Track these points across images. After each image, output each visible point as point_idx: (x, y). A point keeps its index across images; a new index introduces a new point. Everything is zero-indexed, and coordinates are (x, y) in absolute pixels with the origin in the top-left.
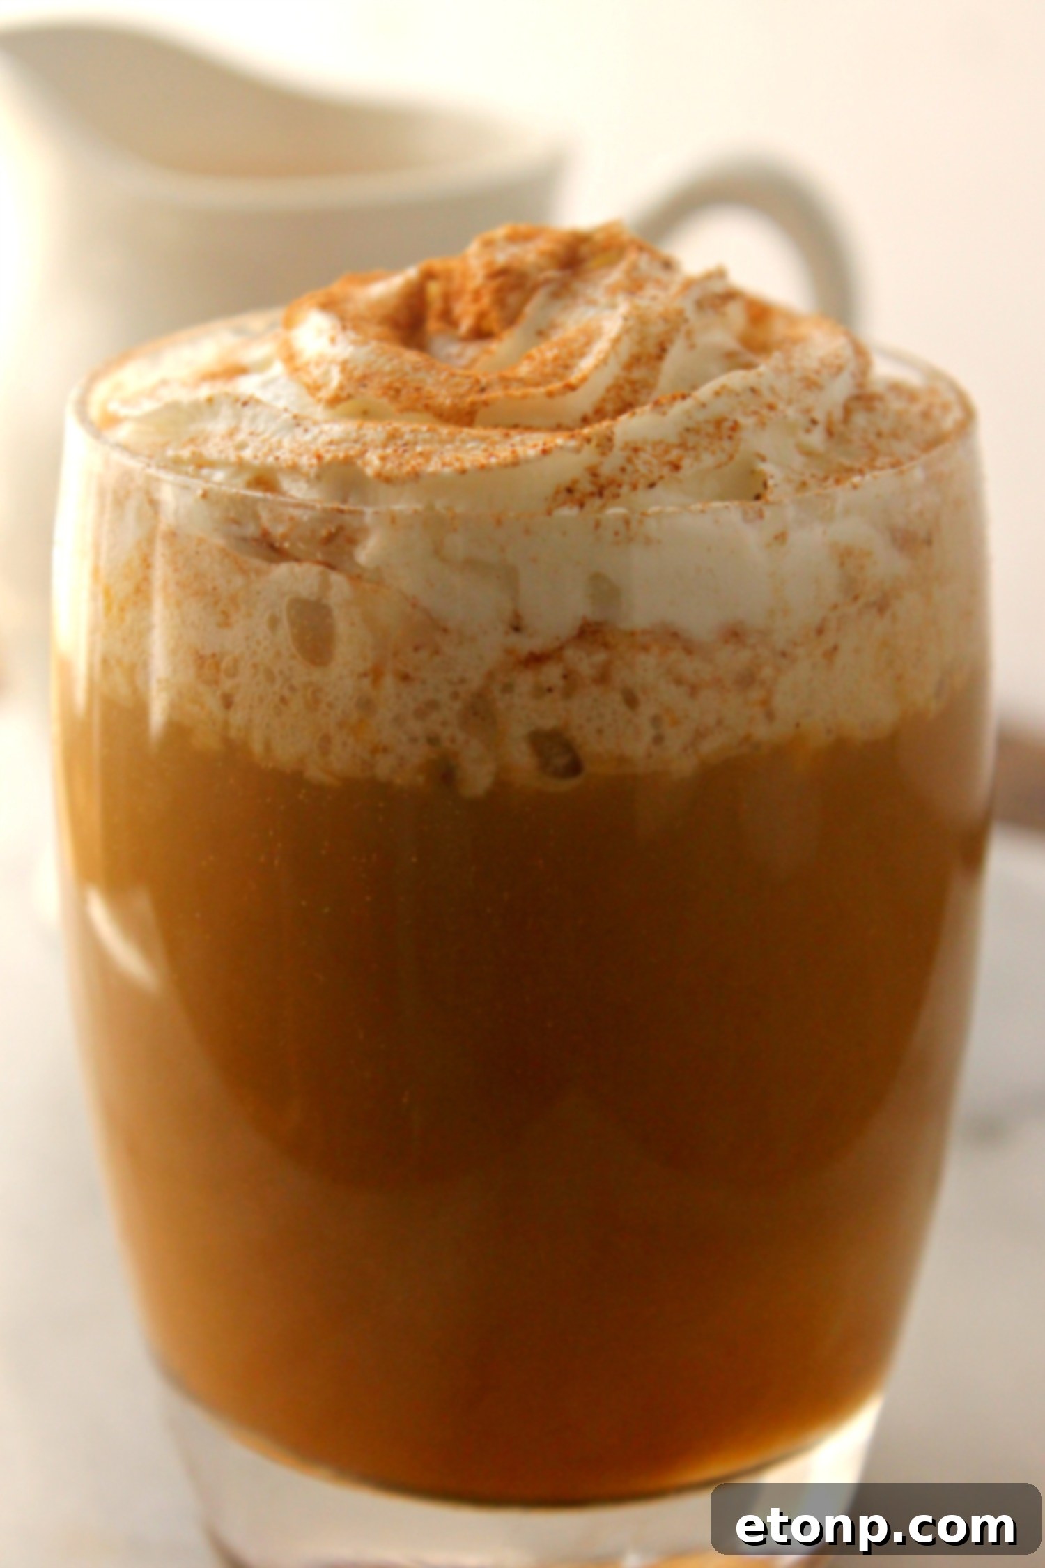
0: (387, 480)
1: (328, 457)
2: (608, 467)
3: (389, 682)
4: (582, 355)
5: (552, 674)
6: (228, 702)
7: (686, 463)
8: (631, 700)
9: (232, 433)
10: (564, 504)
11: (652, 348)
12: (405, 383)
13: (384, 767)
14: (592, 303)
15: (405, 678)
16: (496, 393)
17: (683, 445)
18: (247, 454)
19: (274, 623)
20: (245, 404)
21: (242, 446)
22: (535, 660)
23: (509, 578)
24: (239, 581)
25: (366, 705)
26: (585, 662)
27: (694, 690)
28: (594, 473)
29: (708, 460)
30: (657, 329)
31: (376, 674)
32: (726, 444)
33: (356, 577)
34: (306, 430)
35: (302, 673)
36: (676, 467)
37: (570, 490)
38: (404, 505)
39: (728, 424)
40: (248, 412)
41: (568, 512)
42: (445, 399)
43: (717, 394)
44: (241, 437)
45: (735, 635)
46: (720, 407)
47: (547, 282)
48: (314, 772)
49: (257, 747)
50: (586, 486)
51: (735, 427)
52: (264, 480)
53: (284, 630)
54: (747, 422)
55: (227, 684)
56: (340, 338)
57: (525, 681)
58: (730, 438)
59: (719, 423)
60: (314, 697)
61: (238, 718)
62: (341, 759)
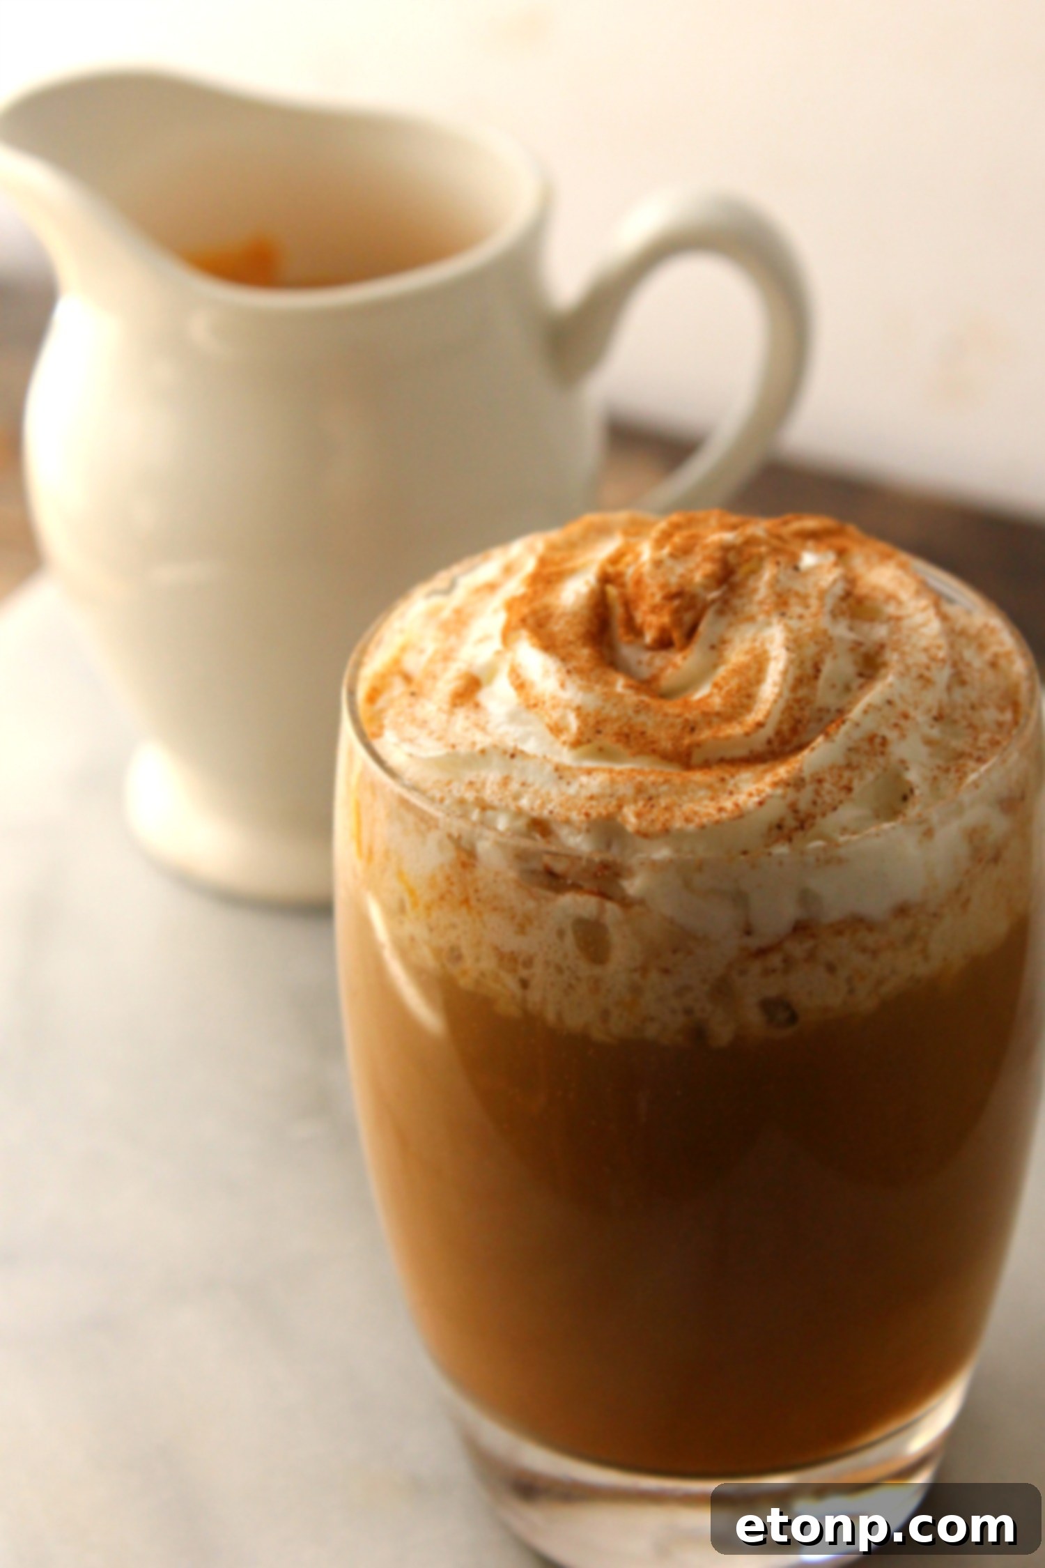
0: (645, 835)
1: (594, 814)
2: (804, 798)
3: (654, 976)
4: (759, 679)
5: (775, 960)
6: (524, 984)
7: (856, 785)
8: (831, 968)
9: (506, 781)
10: (776, 841)
11: (809, 670)
12: (631, 727)
13: (651, 1031)
14: (751, 619)
15: (666, 971)
16: (705, 734)
17: (849, 766)
18: (525, 802)
19: (561, 934)
20: (513, 756)
21: (517, 797)
22: (762, 952)
23: (739, 898)
24: (531, 904)
25: (636, 990)
26: (797, 949)
27: (875, 954)
28: (793, 808)
29: (870, 776)
30: (811, 650)
31: (644, 970)
32: (881, 760)
33: (625, 903)
34: (569, 784)
35: (586, 969)
36: (849, 789)
37: (780, 826)
38: (662, 853)
39: (878, 740)
40: (517, 762)
41: (781, 849)
42: (666, 745)
43: (865, 712)
44: (514, 786)
45: (902, 911)
46: (869, 724)
47: (713, 601)
48: (598, 1035)
49: (550, 1016)
50: (791, 823)
51: (884, 742)
52: (540, 826)
53: (570, 939)
54: (892, 735)
55: (524, 973)
56: (569, 684)
57: (756, 967)
58: (882, 753)
59: (871, 739)
60: (596, 985)
61: (534, 996)
62: (619, 1026)
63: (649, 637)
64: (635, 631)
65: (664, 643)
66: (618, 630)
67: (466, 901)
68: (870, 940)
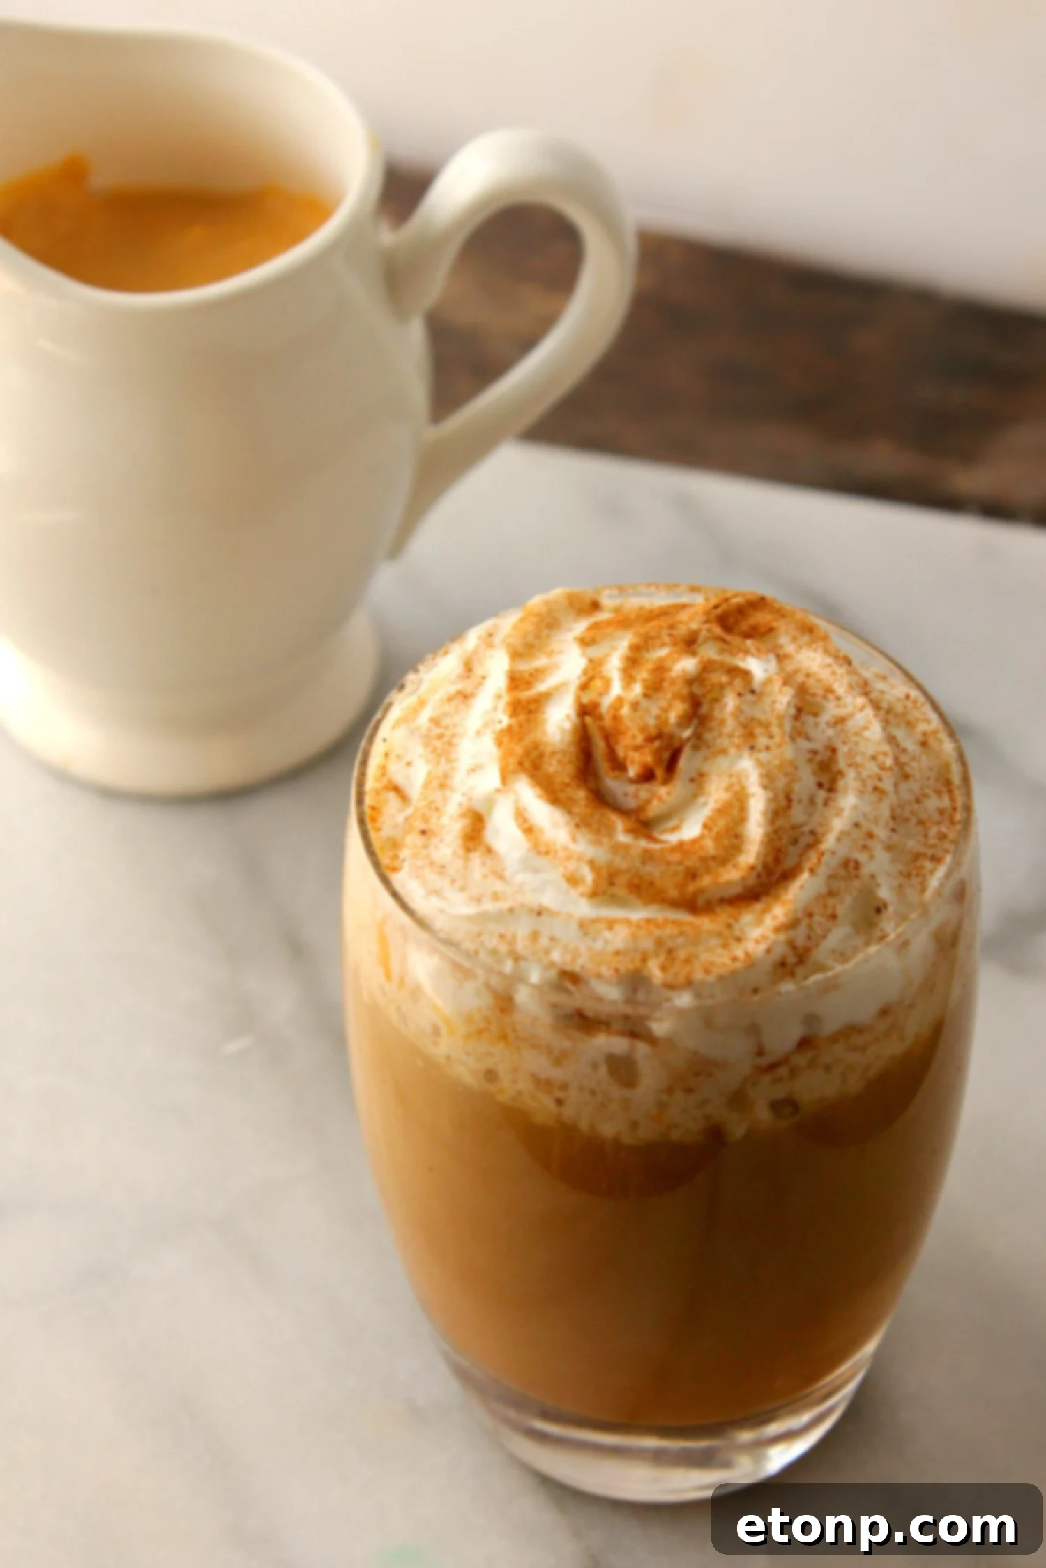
0: (671, 987)
1: (622, 968)
2: (800, 935)
3: (679, 1096)
4: (742, 819)
5: (783, 1071)
6: (559, 1102)
7: (840, 911)
8: (828, 1068)
9: (535, 936)
10: (782, 978)
11: (783, 803)
12: (641, 878)
13: (676, 1135)
14: (724, 752)
15: (689, 1091)
16: (706, 881)
17: (831, 893)
18: (556, 956)
19: (595, 1066)
20: (539, 914)
21: (547, 952)
22: (773, 1067)
23: (754, 1030)
24: (567, 1044)
25: (662, 1106)
26: (800, 1060)
27: (863, 1049)
28: (791, 944)
29: (849, 900)
30: (781, 782)
31: (670, 1091)
32: (856, 883)
33: (652, 1040)
34: (594, 940)
35: (617, 1092)
36: (834, 917)
37: (783, 964)
38: (684, 1000)
39: (852, 865)
40: (544, 918)
41: (788, 987)
42: (673, 893)
43: (839, 840)
44: (544, 941)
45: (884, 1012)
46: (843, 851)
47: (688, 739)
48: (627, 1139)
49: (584, 1126)
50: (792, 959)
51: (857, 865)
52: (570, 978)
53: (603, 1071)
54: (862, 857)
55: (560, 1094)
56: (579, 837)
57: (766, 1079)
58: (857, 877)
59: (846, 863)
60: (626, 1104)
61: (568, 1112)
62: (647, 1132)
63: (632, 772)
64: (619, 766)
65: (647, 776)
66: (602, 765)
67: (503, 1037)
68: (858, 1040)
